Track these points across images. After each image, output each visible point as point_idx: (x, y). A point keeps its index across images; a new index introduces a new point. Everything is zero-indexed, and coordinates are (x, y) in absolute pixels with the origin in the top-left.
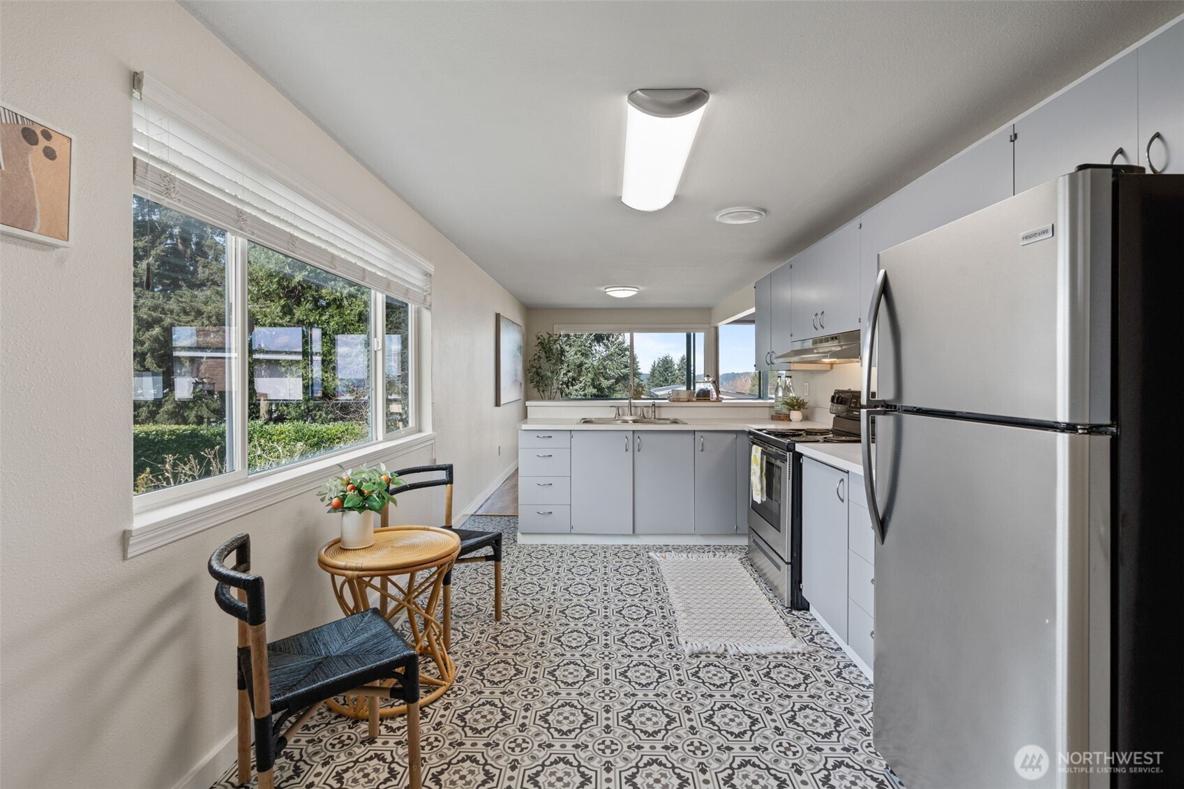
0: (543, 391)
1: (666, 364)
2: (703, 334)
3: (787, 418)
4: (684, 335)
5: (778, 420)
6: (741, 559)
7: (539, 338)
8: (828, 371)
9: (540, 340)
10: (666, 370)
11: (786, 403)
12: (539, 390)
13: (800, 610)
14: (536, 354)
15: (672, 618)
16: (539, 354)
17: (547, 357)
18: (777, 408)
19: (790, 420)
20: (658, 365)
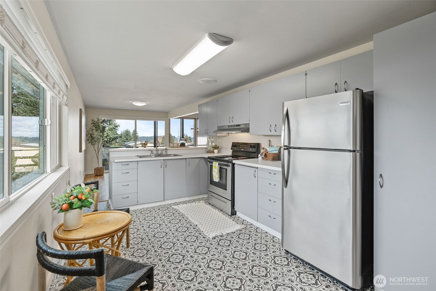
0: (94, 145)
1: (127, 133)
2: (164, 121)
3: (213, 152)
4: (153, 122)
5: (210, 153)
6: (204, 203)
7: (93, 121)
8: (227, 136)
9: (93, 122)
10: (127, 135)
11: (213, 147)
12: (92, 144)
13: (233, 215)
14: (91, 128)
15: (197, 228)
16: (92, 128)
17: (96, 130)
18: (209, 149)
19: (214, 153)
20: (123, 133)
